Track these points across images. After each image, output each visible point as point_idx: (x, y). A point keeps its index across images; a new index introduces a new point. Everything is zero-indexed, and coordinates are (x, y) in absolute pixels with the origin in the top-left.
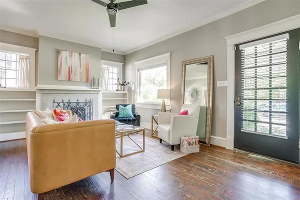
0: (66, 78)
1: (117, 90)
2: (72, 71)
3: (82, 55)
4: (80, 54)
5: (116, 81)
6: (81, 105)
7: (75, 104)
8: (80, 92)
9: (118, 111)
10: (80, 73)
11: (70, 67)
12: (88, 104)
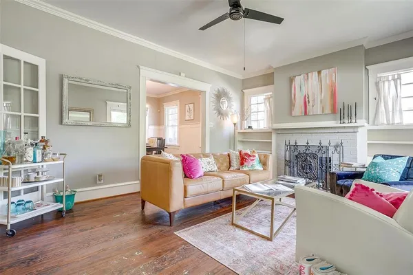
0: (302, 112)
2: (308, 101)
4: (319, 72)
10: (321, 101)
11: (305, 96)
12: (324, 149)
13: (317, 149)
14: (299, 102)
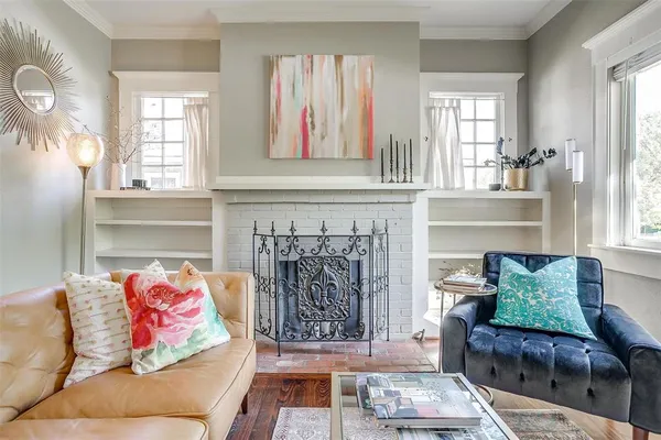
0: (295, 150)
1: (497, 188)
2: (312, 122)
3: (348, 61)
4: (339, 59)
5: (489, 153)
6: (337, 246)
7: (314, 244)
8: (338, 199)
9: (494, 290)
10: (342, 127)
11: (305, 109)
12: (363, 245)
13: (345, 244)
14: (289, 124)
